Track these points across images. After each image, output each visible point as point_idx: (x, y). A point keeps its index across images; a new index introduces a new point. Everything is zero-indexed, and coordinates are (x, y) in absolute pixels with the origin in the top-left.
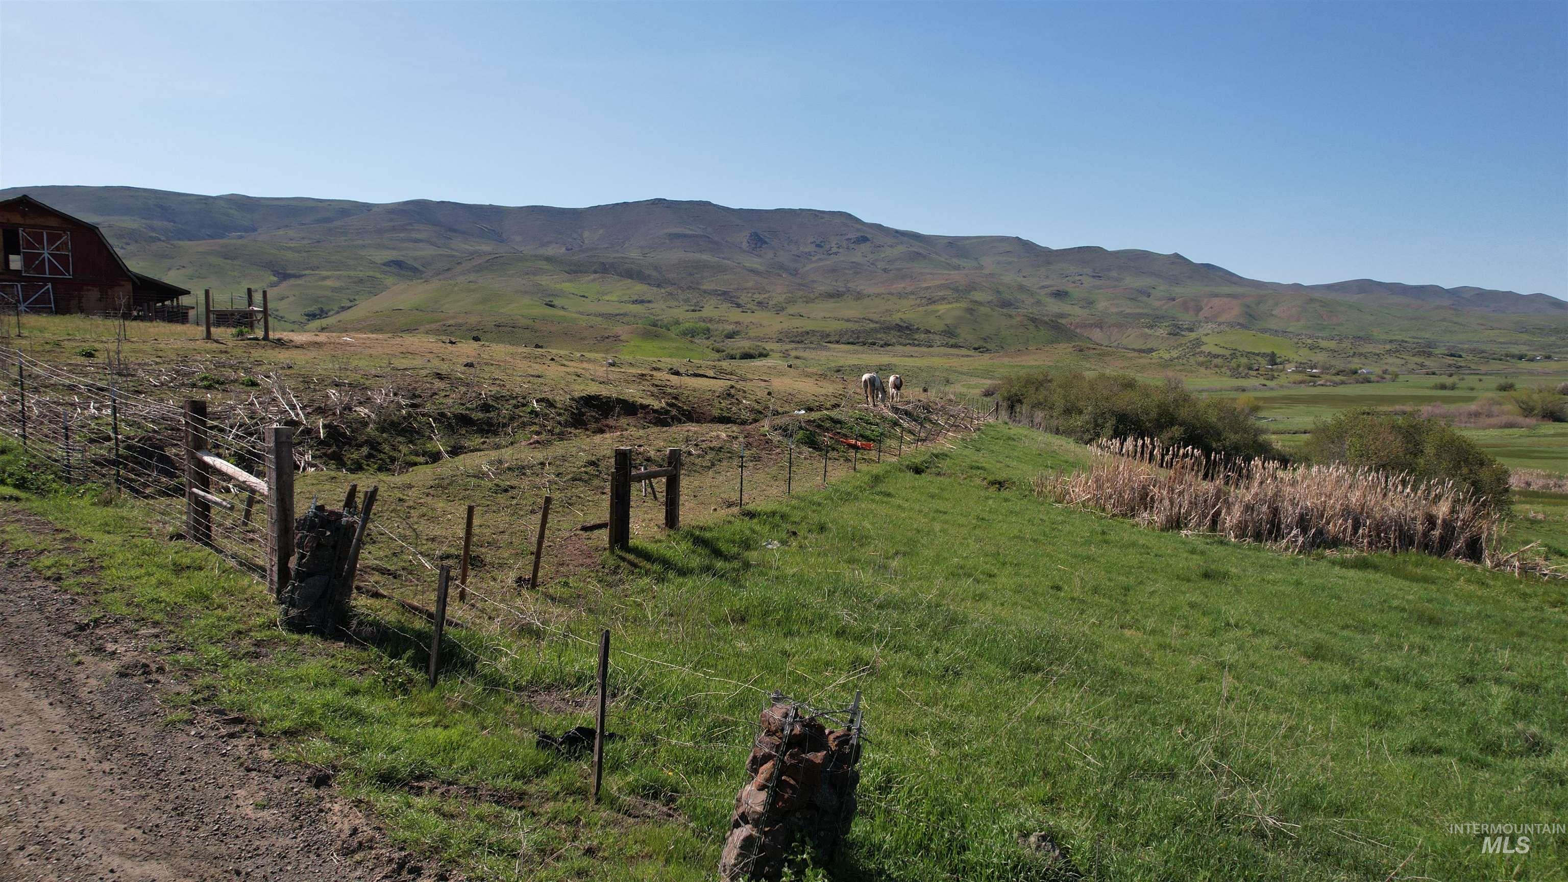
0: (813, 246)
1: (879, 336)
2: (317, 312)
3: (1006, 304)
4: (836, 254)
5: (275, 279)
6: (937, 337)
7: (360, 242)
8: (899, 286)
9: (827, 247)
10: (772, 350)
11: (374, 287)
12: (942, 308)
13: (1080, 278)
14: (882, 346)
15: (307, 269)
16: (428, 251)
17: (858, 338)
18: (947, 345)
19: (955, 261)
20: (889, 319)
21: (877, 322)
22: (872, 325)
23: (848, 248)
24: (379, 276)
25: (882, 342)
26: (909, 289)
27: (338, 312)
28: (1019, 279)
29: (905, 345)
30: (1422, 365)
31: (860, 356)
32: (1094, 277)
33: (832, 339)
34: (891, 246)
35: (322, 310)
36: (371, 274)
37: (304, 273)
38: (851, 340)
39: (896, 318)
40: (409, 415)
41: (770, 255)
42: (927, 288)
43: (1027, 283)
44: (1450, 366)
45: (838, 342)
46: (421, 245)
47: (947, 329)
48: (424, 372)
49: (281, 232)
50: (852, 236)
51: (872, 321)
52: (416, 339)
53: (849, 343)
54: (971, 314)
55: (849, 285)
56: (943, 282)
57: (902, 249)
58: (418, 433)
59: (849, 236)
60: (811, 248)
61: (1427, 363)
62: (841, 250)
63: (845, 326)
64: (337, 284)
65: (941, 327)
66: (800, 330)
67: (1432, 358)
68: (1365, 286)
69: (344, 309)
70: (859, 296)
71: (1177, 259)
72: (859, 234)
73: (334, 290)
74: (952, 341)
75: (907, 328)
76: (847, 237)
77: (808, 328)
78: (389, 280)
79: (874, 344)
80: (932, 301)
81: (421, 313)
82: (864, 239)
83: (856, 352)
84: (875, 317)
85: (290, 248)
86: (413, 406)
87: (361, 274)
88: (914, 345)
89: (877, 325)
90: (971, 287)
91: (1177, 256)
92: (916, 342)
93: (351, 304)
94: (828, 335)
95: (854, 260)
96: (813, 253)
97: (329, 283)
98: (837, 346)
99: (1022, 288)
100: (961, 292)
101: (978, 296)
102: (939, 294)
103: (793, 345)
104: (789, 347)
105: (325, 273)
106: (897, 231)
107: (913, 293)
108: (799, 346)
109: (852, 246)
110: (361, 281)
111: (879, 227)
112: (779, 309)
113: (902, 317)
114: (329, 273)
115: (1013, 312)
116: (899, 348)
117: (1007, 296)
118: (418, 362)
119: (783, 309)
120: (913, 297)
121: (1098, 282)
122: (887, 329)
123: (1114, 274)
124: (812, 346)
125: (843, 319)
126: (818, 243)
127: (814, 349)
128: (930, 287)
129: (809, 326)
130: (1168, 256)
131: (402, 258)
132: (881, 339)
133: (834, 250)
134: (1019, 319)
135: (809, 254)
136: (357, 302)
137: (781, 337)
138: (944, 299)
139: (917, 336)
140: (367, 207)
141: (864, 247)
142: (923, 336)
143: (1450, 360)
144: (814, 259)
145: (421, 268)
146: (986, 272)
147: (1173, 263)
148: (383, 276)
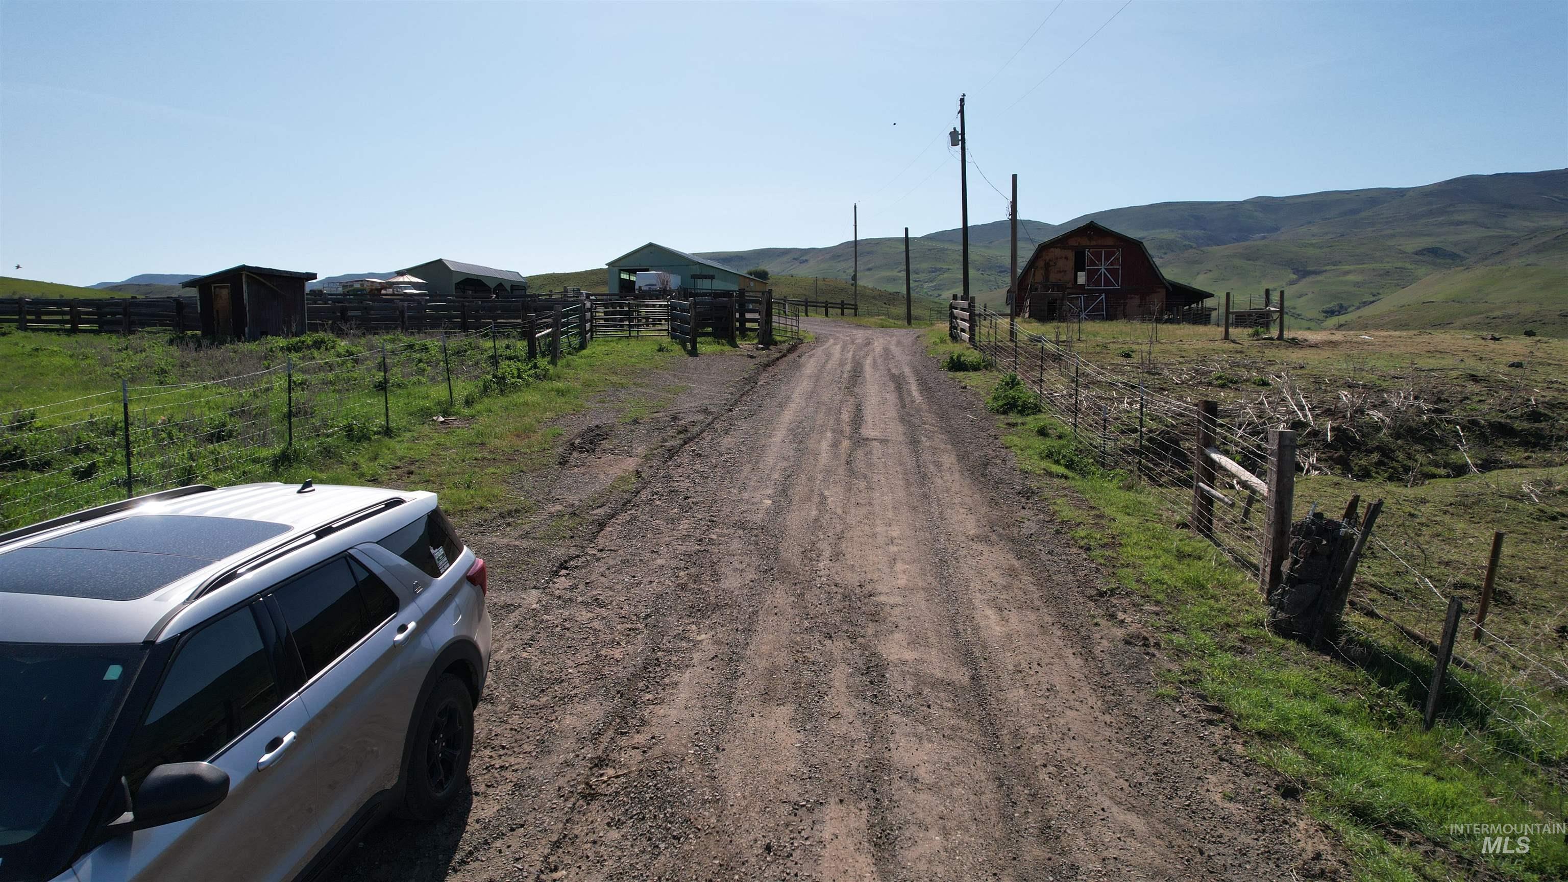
2: (1337, 308)
5: (1295, 277)
7: (1390, 232)
11: (1402, 279)
15: (1328, 264)
16: (1472, 234)
24: (1410, 267)
27: (1358, 308)
35: (1341, 306)
36: (1400, 265)
37: (1324, 268)
40: (1431, 421)
46: (1464, 227)
48: (1454, 374)
49: (1304, 229)
52: (1448, 336)
58: (1440, 441)
64: (1359, 278)
69: (1365, 304)
73: (1357, 284)
78: (1421, 271)
81: (1457, 305)
85: (1312, 245)
86: (1437, 411)
87: (1388, 266)
93: (1374, 299)
97: (1351, 278)
105: (1347, 268)
110: (1387, 273)
114: (1352, 267)
118: (1448, 362)
131: (1438, 245)
136: (1381, 297)
140: (1401, 193)
145: (1463, 254)
148: (1412, 267)
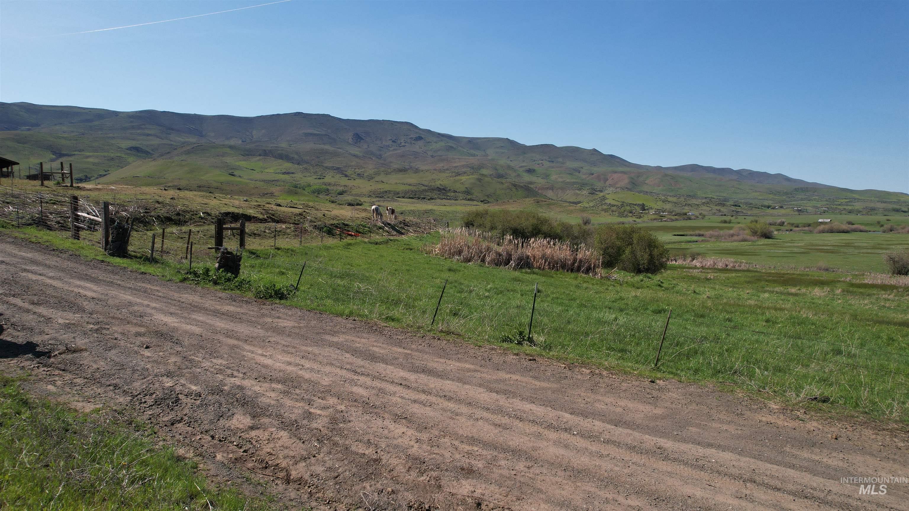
0: (391, 141)
1: (427, 194)
2: (84, 178)
3: (500, 176)
4: (404, 146)
5: (54, 157)
6: (460, 195)
7: (111, 135)
8: (440, 165)
9: (399, 142)
10: (365, 202)
11: (121, 163)
12: (464, 178)
13: (542, 162)
14: (429, 200)
15: (75, 151)
16: (156, 142)
17: (415, 195)
18: (465, 199)
19: (472, 152)
20: (434, 184)
21: (426, 186)
22: (423, 188)
23: (411, 143)
24: (124, 156)
25: (429, 197)
26: (446, 167)
27: (97, 178)
28: (509, 162)
29: (442, 199)
30: (719, 211)
31: (415, 205)
32: (549, 161)
33: (400, 195)
34: (436, 142)
35: (86, 176)
36: (119, 155)
37: (74, 153)
38: (411, 196)
39: (438, 184)
40: (144, 216)
41: (365, 146)
42: (456, 167)
43: (512, 164)
44: (733, 211)
45: (403, 197)
46: (150, 137)
47: (466, 190)
48: (151, 201)
49: (58, 127)
50: (414, 136)
51: (424, 185)
52: (147, 188)
53: (410, 198)
54: (480, 182)
55: (411, 164)
56: (465, 163)
57: (442, 144)
58: (148, 223)
59: (412, 136)
60: (390, 143)
61: (722, 210)
62: (406, 144)
63: (408, 188)
64: (97, 161)
65: (464, 189)
66: (382, 190)
67: (725, 207)
68: (694, 168)
69: (101, 176)
70: (417, 171)
71: (595, 152)
72: (418, 135)
73: (94, 164)
74: (469, 197)
75: (443, 189)
76: (410, 137)
77: (386, 189)
78: (131, 159)
79: (424, 198)
80: (458, 174)
81: (151, 179)
82: (420, 138)
83: (413, 203)
84: (426, 183)
85: (63, 137)
86: (146, 212)
87: (112, 155)
88: (448, 199)
89: (426, 188)
90: (481, 167)
91: (595, 150)
92: (448, 197)
93: (105, 173)
94: (398, 193)
95: (414, 150)
96: (390, 146)
97: (90, 160)
98: (403, 199)
99: (509, 167)
100: (475, 169)
101: (484, 171)
102: (463, 170)
103: (378, 199)
104: (374, 200)
105: (88, 154)
106: (439, 134)
107: (447, 169)
108: (381, 199)
109: (414, 142)
110: (112, 159)
111: (429, 131)
112: (370, 178)
113: (441, 183)
114: (91, 154)
115: (504, 181)
116: (439, 201)
117: (501, 172)
119: (372, 178)
120: (448, 172)
121: (552, 165)
122: (432, 190)
123: (560, 160)
124: (389, 199)
125: (407, 184)
126: (393, 139)
127: (389, 201)
128: (458, 166)
129: (386, 187)
130: (590, 150)
131: (138, 146)
132: (428, 195)
133: (403, 144)
134: (506, 185)
135: (388, 146)
136: (109, 172)
137: (370, 194)
138: (465, 173)
139: (449, 194)
140: (116, 114)
141: (420, 143)
142: (452, 194)
143: (733, 208)
144: (391, 149)
145: (152, 152)
146: (490, 158)
147: (592, 154)
148: (126, 156)
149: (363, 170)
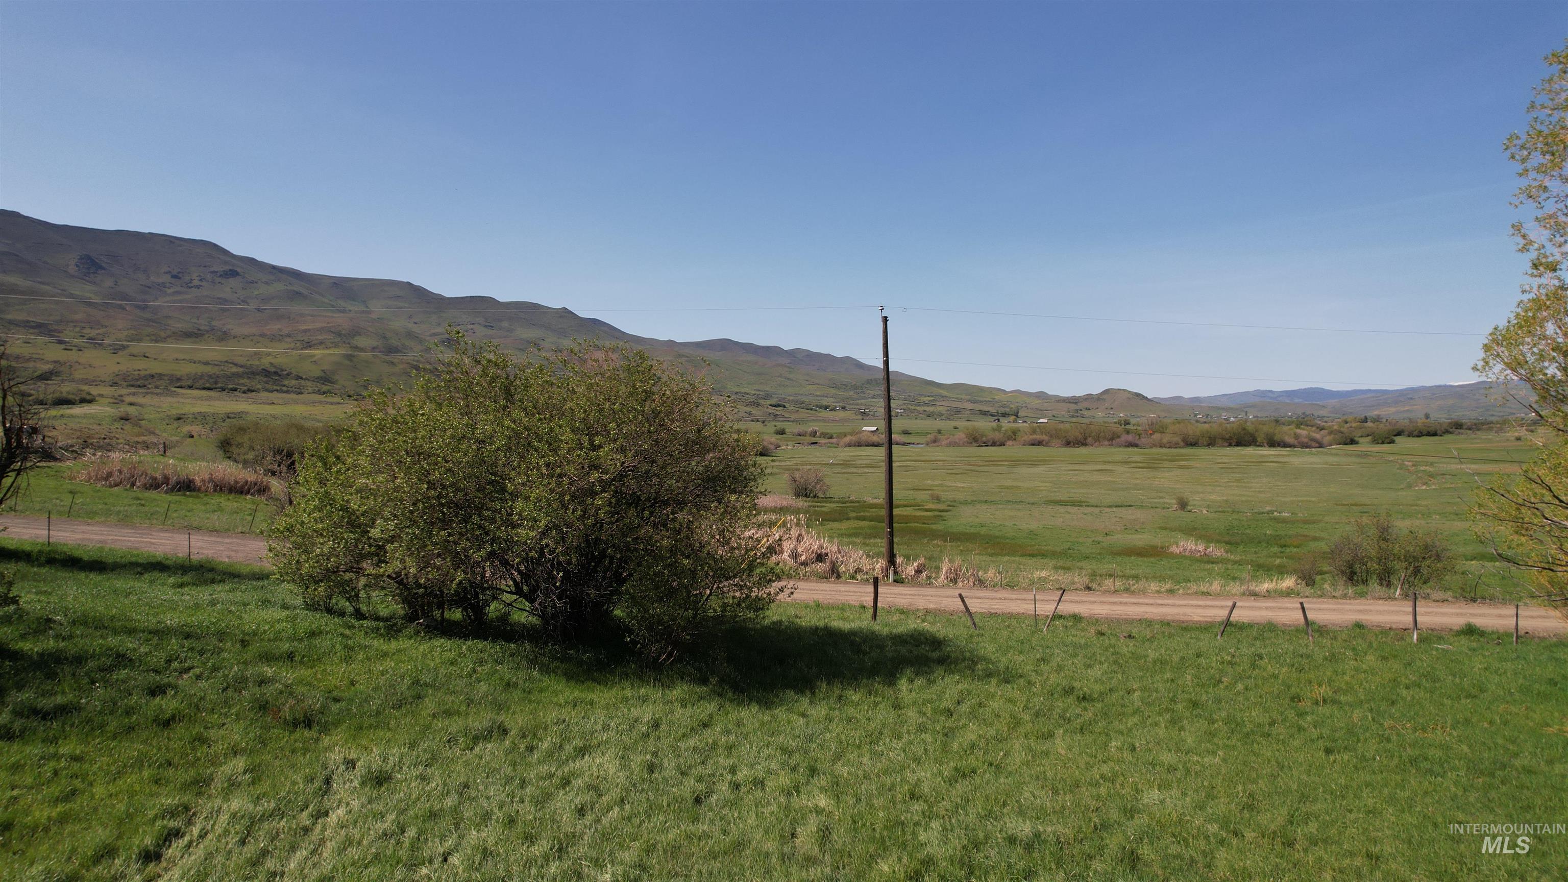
0: (169, 276)
1: (242, 381)
3: (392, 350)
4: (198, 287)
6: (309, 384)
8: (274, 327)
9: (187, 278)
10: (101, 396)
12: (318, 352)
13: (472, 326)
14: (244, 392)
17: (216, 383)
18: (320, 392)
19: (342, 303)
20: (257, 363)
21: (241, 366)
22: (234, 369)
23: (213, 282)
25: (246, 388)
26: (286, 331)
28: (411, 325)
29: (272, 391)
32: (486, 326)
33: (183, 383)
34: (267, 283)
38: (208, 385)
39: (265, 362)
41: (109, 282)
42: (305, 331)
43: (416, 329)
45: (190, 387)
47: (323, 374)
50: (220, 268)
51: (236, 365)
53: (204, 389)
54: (351, 361)
55: (213, 323)
56: (325, 325)
57: (279, 287)
59: (215, 269)
60: (166, 279)
62: (203, 283)
63: (201, 369)
65: (317, 373)
66: (143, 373)
68: (726, 345)
70: (224, 337)
71: (565, 313)
72: (227, 268)
74: (326, 388)
75: (276, 373)
76: (212, 269)
77: (153, 372)
79: (235, 390)
80: (309, 345)
82: (233, 274)
83: (209, 399)
84: (240, 360)
88: (282, 391)
89: (241, 370)
90: (356, 332)
91: (565, 309)
92: (285, 389)
94: (179, 379)
95: (221, 296)
96: (167, 285)
98: (189, 391)
99: (410, 335)
100: (344, 336)
101: (361, 341)
102: (319, 337)
103: (133, 390)
104: (124, 391)
106: (274, 267)
107: (289, 336)
108: (141, 390)
109: (218, 280)
111: (252, 261)
112: (117, 350)
113: (273, 361)
115: (397, 358)
116: (264, 394)
117: (394, 342)
119: (124, 347)
120: (289, 340)
121: (490, 332)
122: (252, 373)
123: (505, 324)
124: (158, 391)
125: (200, 362)
126: (175, 273)
127: (157, 394)
128: (309, 330)
129: (155, 367)
130: (557, 310)
132: (243, 384)
133: (196, 282)
134: (401, 366)
135: (163, 285)
137: (116, 379)
138: (321, 343)
139: (286, 382)
141: (233, 282)
142: (294, 382)
144: (169, 291)
146: (374, 316)
147: (561, 317)
149: (101, 331)
